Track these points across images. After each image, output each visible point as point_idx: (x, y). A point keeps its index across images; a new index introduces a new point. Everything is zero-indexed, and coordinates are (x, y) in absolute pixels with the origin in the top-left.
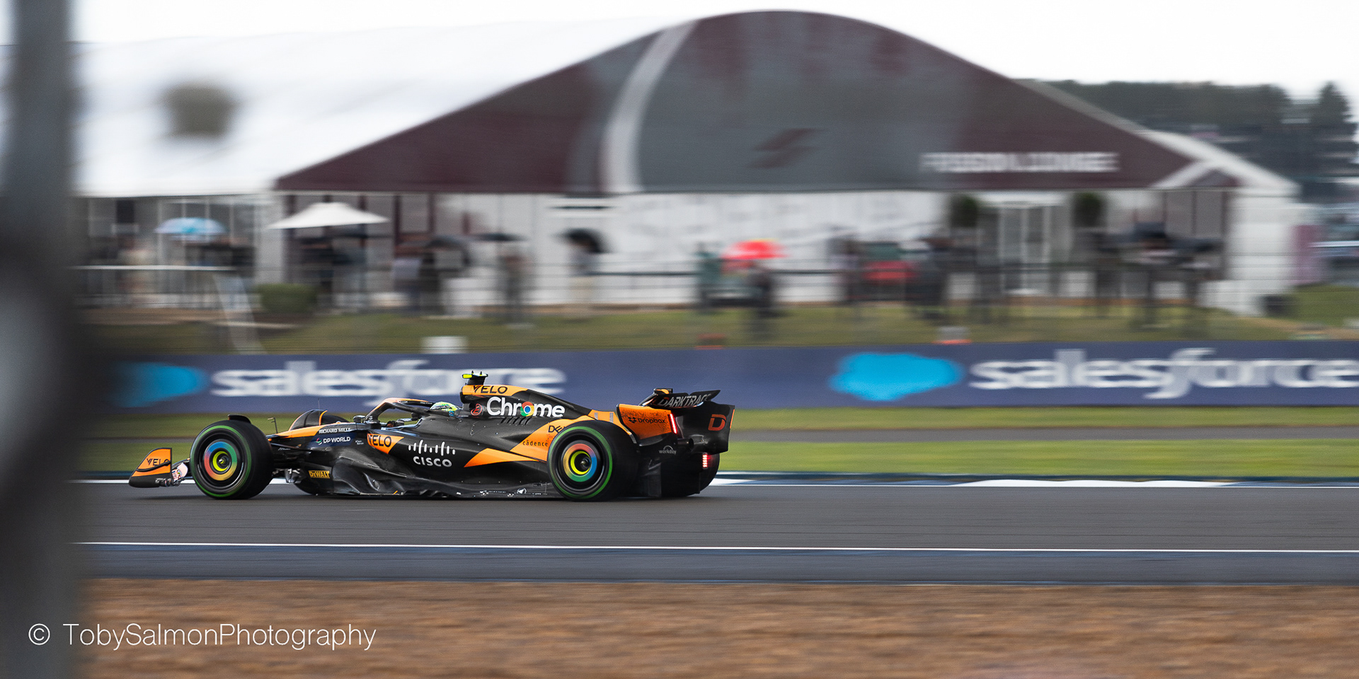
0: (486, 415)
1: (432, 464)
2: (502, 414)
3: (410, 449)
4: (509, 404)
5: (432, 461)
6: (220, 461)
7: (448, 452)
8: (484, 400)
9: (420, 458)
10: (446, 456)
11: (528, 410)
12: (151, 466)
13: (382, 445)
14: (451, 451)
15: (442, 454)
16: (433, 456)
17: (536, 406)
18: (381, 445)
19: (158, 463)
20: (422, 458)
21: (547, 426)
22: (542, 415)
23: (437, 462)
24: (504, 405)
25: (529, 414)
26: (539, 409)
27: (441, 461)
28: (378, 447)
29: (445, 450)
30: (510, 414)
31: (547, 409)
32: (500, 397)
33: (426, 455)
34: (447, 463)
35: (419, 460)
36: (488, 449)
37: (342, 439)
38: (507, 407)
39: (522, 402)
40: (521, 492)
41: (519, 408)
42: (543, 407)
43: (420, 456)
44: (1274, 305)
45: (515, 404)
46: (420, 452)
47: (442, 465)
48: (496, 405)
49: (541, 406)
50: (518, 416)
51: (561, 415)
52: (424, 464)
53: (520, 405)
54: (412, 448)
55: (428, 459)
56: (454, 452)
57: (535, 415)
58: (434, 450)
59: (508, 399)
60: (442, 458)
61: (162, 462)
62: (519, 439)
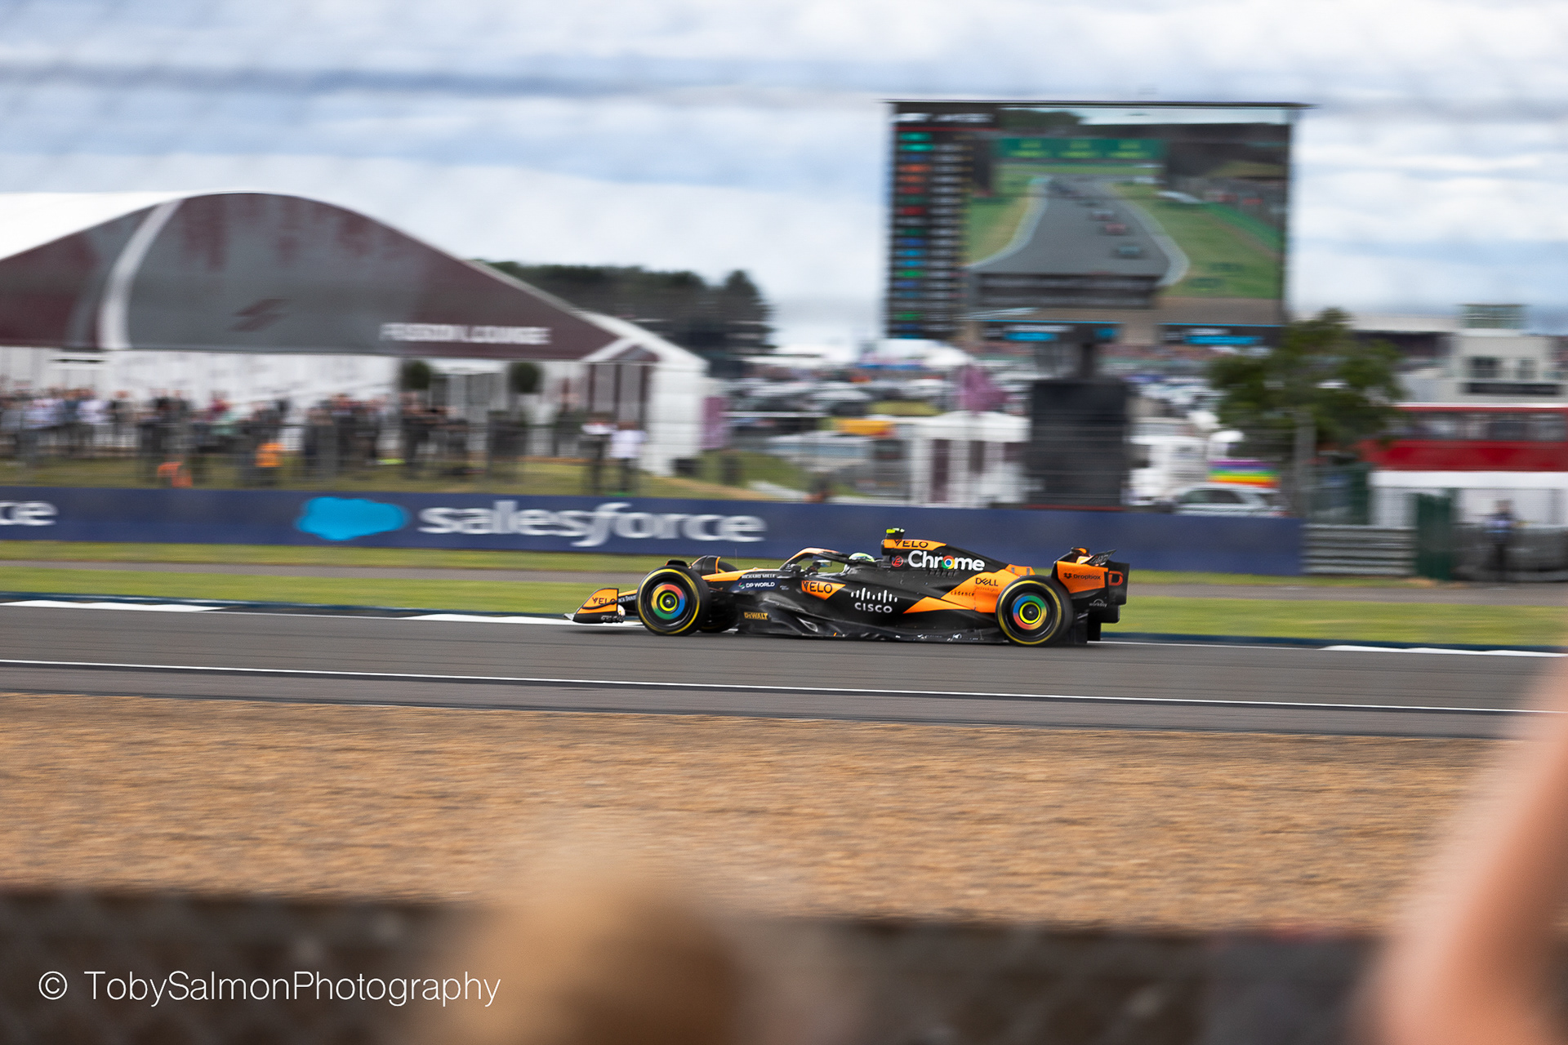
0: (908, 566)
1: (872, 609)
2: (924, 566)
3: (852, 595)
4: (930, 558)
5: (874, 607)
6: (668, 601)
7: (890, 600)
8: (905, 553)
9: (862, 605)
10: (888, 603)
11: (949, 563)
12: (597, 604)
13: (822, 591)
14: (893, 599)
15: (885, 601)
16: (876, 602)
17: (957, 560)
18: (819, 591)
19: (604, 602)
20: (864, 605)
21: (974, 578)
22: (963, 568)
23: (879, 608)
24: (925, 559)
25: (950, 567)
26: (960, 563)
27: (883, 607)
28: (816, 593)
29: (888, 598)
30: (931, 566)
31: (967, 563)
32: (922, 551)
33: (867, 601)
34: (888, 609)
35: (861, 606)
36: (927, 598)
37: (766, 584)
38: (928, 561)
39: (943, 556)
40: (957, 637)
41: (940, 561)
42: (964, 561)
43: (862, 602)
44: (684, 467)
45: (936, 558)
46: (863, 599)
47: (883, 611)
48: (918, 558)
49: (961, 559)
50: (941, 568)
51: (981, 569)
52: (864, 609)
53: (941, 558)
54: (855, 595)
55: (869, 606)
56: (896, 600)
57: (956, 567)
58: (877, 597)
59: (929, 553)
60: (884, 605)
61: (608, 601)
62: (948, 589)
